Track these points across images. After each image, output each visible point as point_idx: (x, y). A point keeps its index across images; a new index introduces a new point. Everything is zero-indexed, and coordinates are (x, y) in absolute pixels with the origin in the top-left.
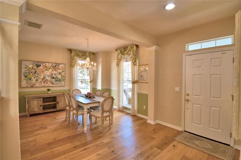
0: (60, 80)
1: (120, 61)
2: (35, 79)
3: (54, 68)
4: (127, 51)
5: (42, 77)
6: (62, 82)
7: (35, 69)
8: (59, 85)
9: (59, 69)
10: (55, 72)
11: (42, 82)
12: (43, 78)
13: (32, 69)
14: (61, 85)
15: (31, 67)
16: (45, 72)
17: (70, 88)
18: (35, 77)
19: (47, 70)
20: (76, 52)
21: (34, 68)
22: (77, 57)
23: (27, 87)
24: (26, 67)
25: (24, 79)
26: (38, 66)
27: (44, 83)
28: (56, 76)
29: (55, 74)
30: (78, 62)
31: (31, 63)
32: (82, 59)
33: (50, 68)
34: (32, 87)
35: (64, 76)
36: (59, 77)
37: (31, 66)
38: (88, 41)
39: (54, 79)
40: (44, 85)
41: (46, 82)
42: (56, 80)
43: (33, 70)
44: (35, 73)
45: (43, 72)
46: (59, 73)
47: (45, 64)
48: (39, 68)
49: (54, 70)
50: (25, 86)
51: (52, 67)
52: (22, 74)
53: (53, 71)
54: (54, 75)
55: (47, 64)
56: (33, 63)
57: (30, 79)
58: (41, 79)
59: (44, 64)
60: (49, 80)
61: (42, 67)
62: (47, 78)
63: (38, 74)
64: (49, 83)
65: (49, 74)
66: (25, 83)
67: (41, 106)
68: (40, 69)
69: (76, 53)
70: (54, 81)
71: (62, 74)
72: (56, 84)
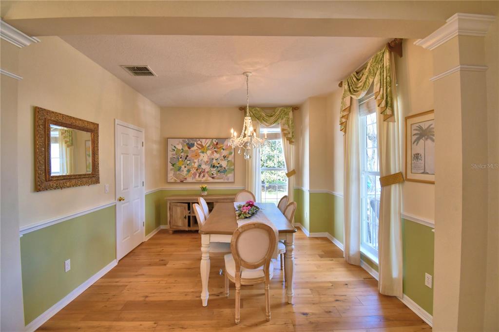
0: (225, 171)
1: (348, 115)
2: (186, 169)
3: (215, 148)
4: (364, 78)
5: (196, 165)
6: (229, 174)
7: (186, 152)
8: (224, 180)
9: (223, 149)
10: (216, 155)
11: (196, 174)
12: (198, 167)
13: (182, 152)
14: (228, 179)
15: (181, 149)
16: (200, 155)
17: (243, 187)
18: (186, 166)
19: (203, 152)
20: (255, 110)
21: (184, 149)
22: (255, 120)
23: (175, 183)
24: (174, 148)
25: (171, 170)
26: (190, 146)
27: (199, 176)
28: (219, 164)
29: (216, 160)
30: (259, 132)
31: (180, 142)
32: (267, 124)
33: (208, 149)
34: (182, 182)
35: (233, 161)
36: (224, 164)
37: (180, 147)
38: (247, 76)
39: (215, 169)
40: (200, 179)
41: (202, 175)
42: (219, 171)
43: (182, 154)
44: (186, 159)
45: (197, 155)
46: (224, 156)
47: (201, 142)
48: (192, 149)
49: (215, 151)
50: (173, 181)
51: (211, 147)
52: (169, 160)
53: (213, 153)
54: (214, 161)
55: (204, 141)
56: (183, 140)
57: (179, 169)
58: (195, 168)
59: (199, 142)
60: (206, 171)
61: (197, 148)
62: (203, 166)
63: (189, 160)
64: (206, 175)
65: (207, 160)
66: (172, 175)
67: (185, 217)
68: (193, 151)
69: (254, 112)
70: (215, 172)
71: (229, 159)
72: (218, 179)
